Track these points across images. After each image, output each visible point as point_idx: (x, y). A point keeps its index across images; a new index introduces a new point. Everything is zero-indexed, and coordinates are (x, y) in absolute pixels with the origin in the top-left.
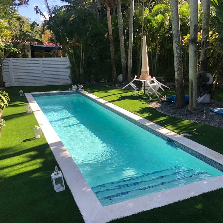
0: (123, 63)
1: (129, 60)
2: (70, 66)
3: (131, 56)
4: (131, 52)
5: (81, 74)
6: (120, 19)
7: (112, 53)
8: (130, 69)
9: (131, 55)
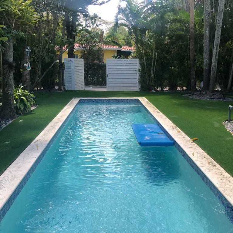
0: (205, 64)
1: (213, 61)
2: (140, 69)
3: (216, 55)
4: (217, 50)
5: (152, 79)
6: (206, 6)
7: (192, 51)
8: (214, 72)
9: (216, 53)
